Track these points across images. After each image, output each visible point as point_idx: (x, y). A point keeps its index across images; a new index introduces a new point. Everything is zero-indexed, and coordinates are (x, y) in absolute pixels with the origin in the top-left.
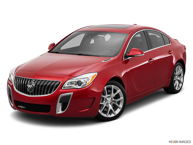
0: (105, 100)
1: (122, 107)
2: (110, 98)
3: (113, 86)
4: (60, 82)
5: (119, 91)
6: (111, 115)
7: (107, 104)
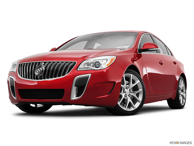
0: (123, 91)
1: (141, 100)
2: (129, 89)
3: (132, 75)
4: (75, 63)
5: (138, 82)
6: (130, 108)
7: (125, 96)
